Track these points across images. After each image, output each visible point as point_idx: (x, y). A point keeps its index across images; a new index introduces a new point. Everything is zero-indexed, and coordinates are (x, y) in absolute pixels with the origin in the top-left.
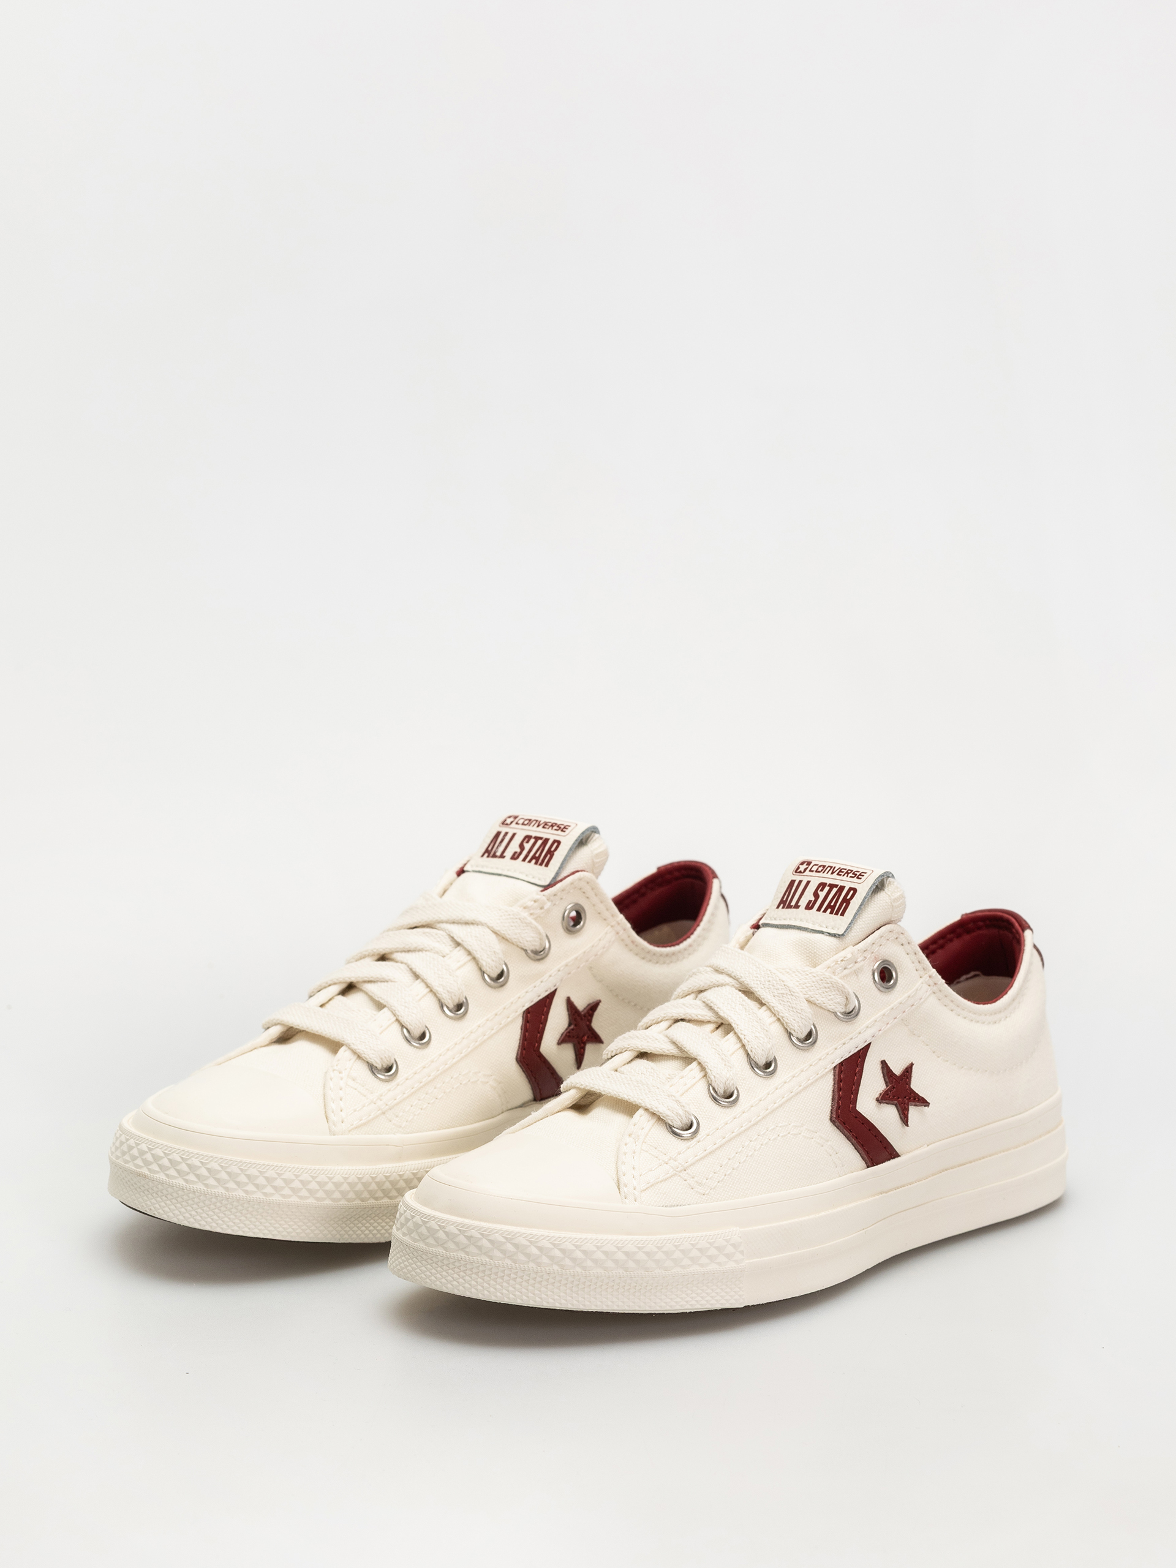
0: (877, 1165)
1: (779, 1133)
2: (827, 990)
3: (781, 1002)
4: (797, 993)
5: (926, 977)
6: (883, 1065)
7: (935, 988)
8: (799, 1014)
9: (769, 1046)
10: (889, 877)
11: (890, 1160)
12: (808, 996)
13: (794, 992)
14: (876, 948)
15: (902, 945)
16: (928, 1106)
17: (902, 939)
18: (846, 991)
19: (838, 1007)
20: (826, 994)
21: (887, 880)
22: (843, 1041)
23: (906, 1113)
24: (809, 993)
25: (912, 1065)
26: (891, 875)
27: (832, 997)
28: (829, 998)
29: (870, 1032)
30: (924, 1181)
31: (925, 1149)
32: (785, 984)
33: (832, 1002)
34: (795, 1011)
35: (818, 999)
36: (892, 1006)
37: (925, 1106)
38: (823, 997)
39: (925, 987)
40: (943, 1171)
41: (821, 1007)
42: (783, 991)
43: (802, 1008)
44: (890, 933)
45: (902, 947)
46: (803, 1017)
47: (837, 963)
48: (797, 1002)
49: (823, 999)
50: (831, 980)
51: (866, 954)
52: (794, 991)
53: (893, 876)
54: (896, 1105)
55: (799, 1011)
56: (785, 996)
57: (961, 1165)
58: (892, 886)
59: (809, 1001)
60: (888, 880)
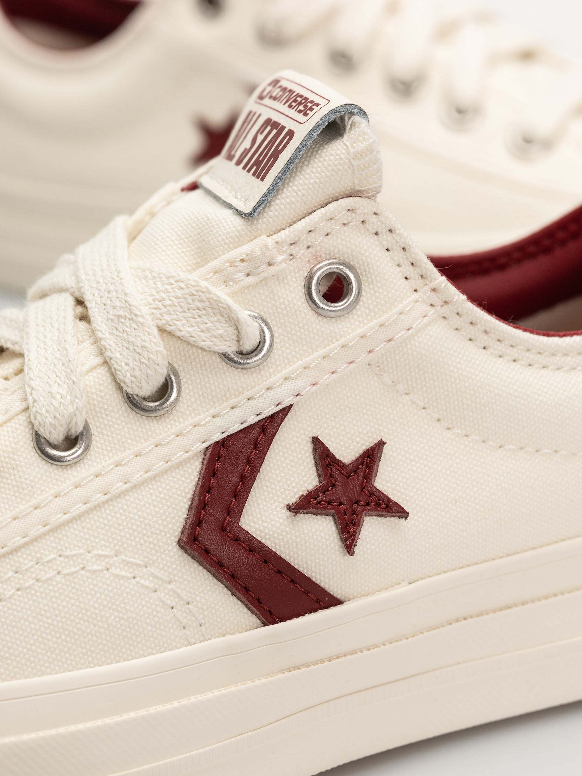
0: (282, 620)
1: (60, 568)
2: (200, 313)
3: (114, 331)
4: (142, 316)
5: (425, 292)
6: (314, 445)
7: (445, 310)
8: (137, 356)
9: (71, 409)
10: (352, 114)
11: (315, 611)
12: (164, 322)
13: (136, 315)
14: (318, 239)
15: (376, 234)
16: (406, 518)
17: (374, 223)
18: (233, 316)
19: (219, 343)
20: (199, 320)
21: (349, 118)
22: (231, 402)
23: (352, 530)
24: (167, 317)
25: (381, 444)
26: (356, 111)
27: (209, 325)
28: (203, 327)
29: (291, 387)
30: (404, 641)
31: (405, 589)
32: (128, 299)
33: (209, 335)
34: (131, 348)
35: (182, 328)
36: (342, 341)
37: (400, 517)
38: (192, 326)
39: (424, 308)
40: (457, 620)
41: (188, 343)
42: (122, 313)
43: (144, 343)
44: (349, 213)
45: (375, 237)
46: (143, 360)
47: (232, 264)
48: (138, 334)
49: (191, 329)
50: (208, 295)
51: (294, 250)
52: (138, 313)
53: (362, 113)
54: (333, 516)
55: (138, 350)
56: (123, 320)
57: (501, 609)
58: (357, 129)
59: (162, 330)
60: (352, 119)
